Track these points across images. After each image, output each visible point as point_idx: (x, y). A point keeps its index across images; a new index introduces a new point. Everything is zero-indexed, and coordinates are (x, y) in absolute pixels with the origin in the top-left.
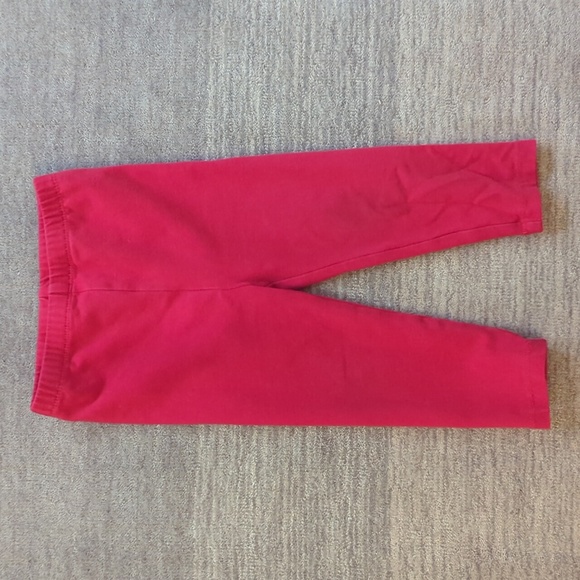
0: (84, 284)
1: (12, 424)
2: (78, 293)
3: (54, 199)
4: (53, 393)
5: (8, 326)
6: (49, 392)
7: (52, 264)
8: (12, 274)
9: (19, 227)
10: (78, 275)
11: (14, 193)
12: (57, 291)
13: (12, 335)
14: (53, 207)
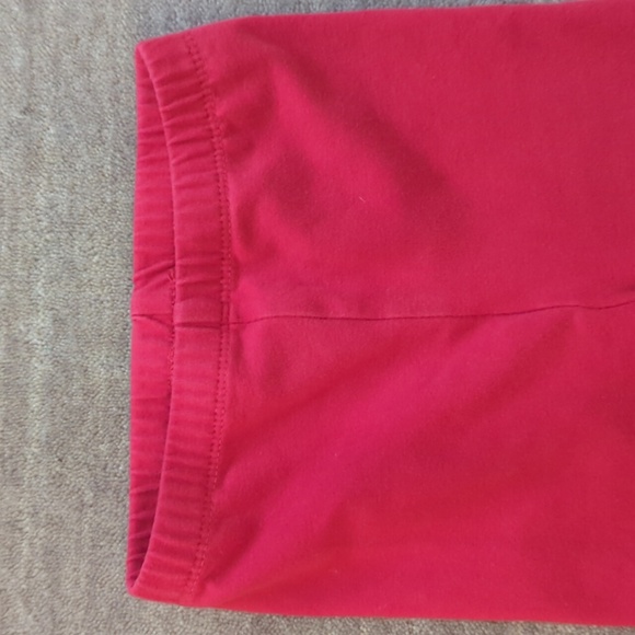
0: (258, 301)
1: (77, 604)
2: (242, 323)
3: (193, 97)
4: (184, 563)
5: (69, 379)
6: (177, 562)
7: (184, 255)
8: (79, 260)
9: (99, 152)
10: (244, 282)
11: (89, 71)
12: (196, 319)
13: (78, 401)
14: (190, 116)
